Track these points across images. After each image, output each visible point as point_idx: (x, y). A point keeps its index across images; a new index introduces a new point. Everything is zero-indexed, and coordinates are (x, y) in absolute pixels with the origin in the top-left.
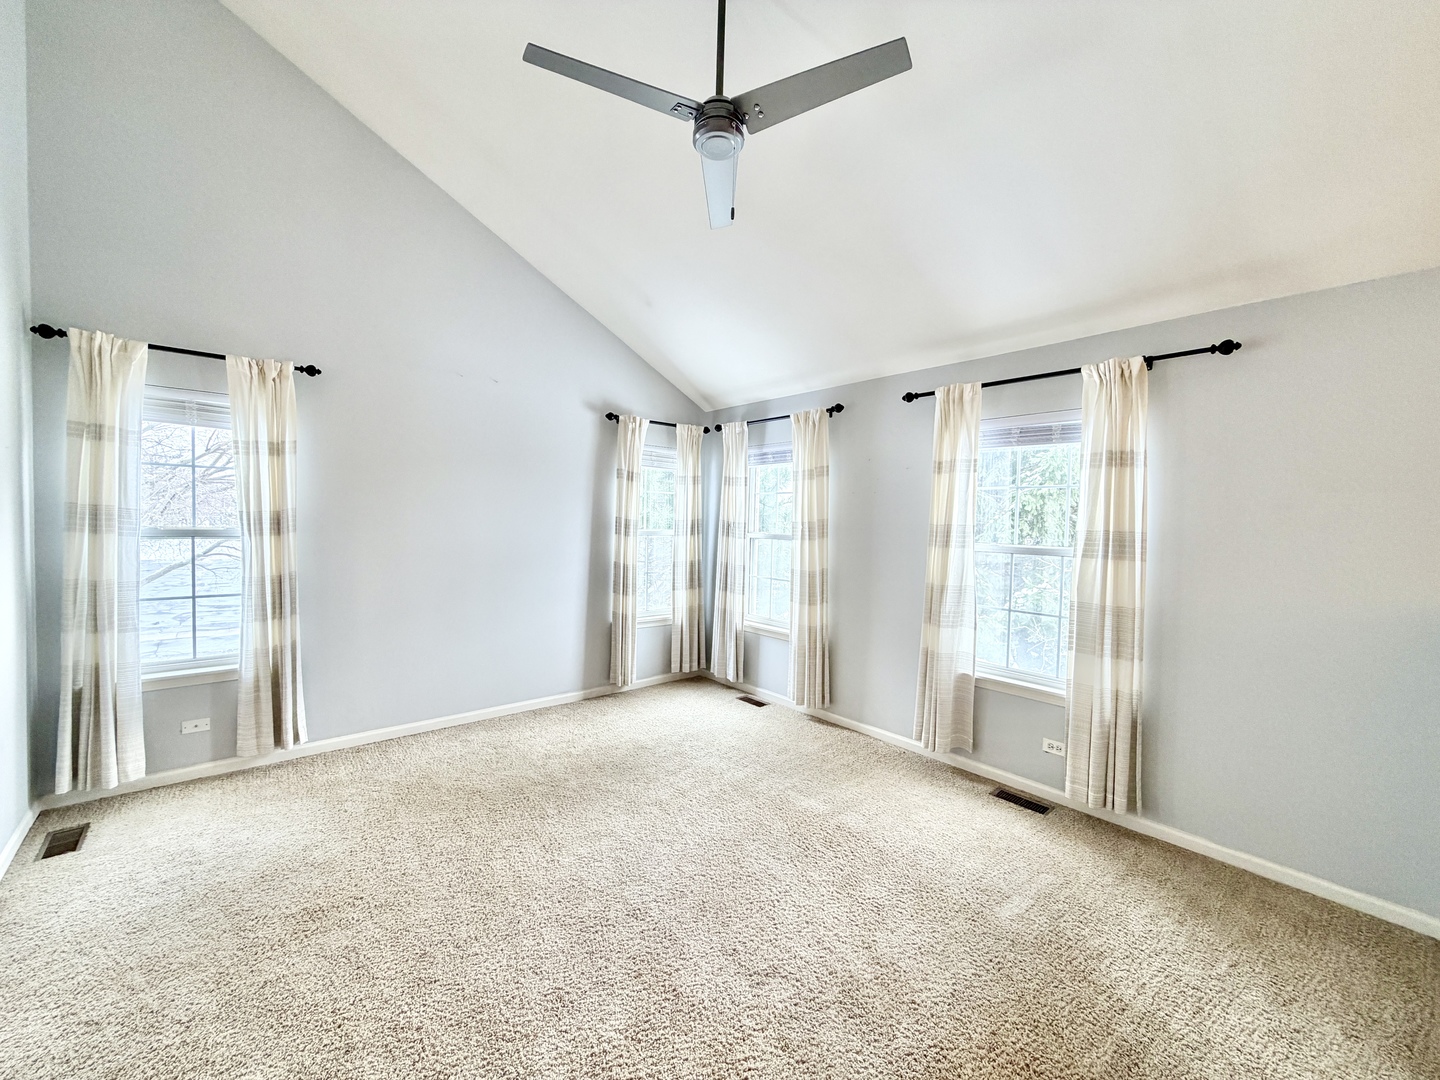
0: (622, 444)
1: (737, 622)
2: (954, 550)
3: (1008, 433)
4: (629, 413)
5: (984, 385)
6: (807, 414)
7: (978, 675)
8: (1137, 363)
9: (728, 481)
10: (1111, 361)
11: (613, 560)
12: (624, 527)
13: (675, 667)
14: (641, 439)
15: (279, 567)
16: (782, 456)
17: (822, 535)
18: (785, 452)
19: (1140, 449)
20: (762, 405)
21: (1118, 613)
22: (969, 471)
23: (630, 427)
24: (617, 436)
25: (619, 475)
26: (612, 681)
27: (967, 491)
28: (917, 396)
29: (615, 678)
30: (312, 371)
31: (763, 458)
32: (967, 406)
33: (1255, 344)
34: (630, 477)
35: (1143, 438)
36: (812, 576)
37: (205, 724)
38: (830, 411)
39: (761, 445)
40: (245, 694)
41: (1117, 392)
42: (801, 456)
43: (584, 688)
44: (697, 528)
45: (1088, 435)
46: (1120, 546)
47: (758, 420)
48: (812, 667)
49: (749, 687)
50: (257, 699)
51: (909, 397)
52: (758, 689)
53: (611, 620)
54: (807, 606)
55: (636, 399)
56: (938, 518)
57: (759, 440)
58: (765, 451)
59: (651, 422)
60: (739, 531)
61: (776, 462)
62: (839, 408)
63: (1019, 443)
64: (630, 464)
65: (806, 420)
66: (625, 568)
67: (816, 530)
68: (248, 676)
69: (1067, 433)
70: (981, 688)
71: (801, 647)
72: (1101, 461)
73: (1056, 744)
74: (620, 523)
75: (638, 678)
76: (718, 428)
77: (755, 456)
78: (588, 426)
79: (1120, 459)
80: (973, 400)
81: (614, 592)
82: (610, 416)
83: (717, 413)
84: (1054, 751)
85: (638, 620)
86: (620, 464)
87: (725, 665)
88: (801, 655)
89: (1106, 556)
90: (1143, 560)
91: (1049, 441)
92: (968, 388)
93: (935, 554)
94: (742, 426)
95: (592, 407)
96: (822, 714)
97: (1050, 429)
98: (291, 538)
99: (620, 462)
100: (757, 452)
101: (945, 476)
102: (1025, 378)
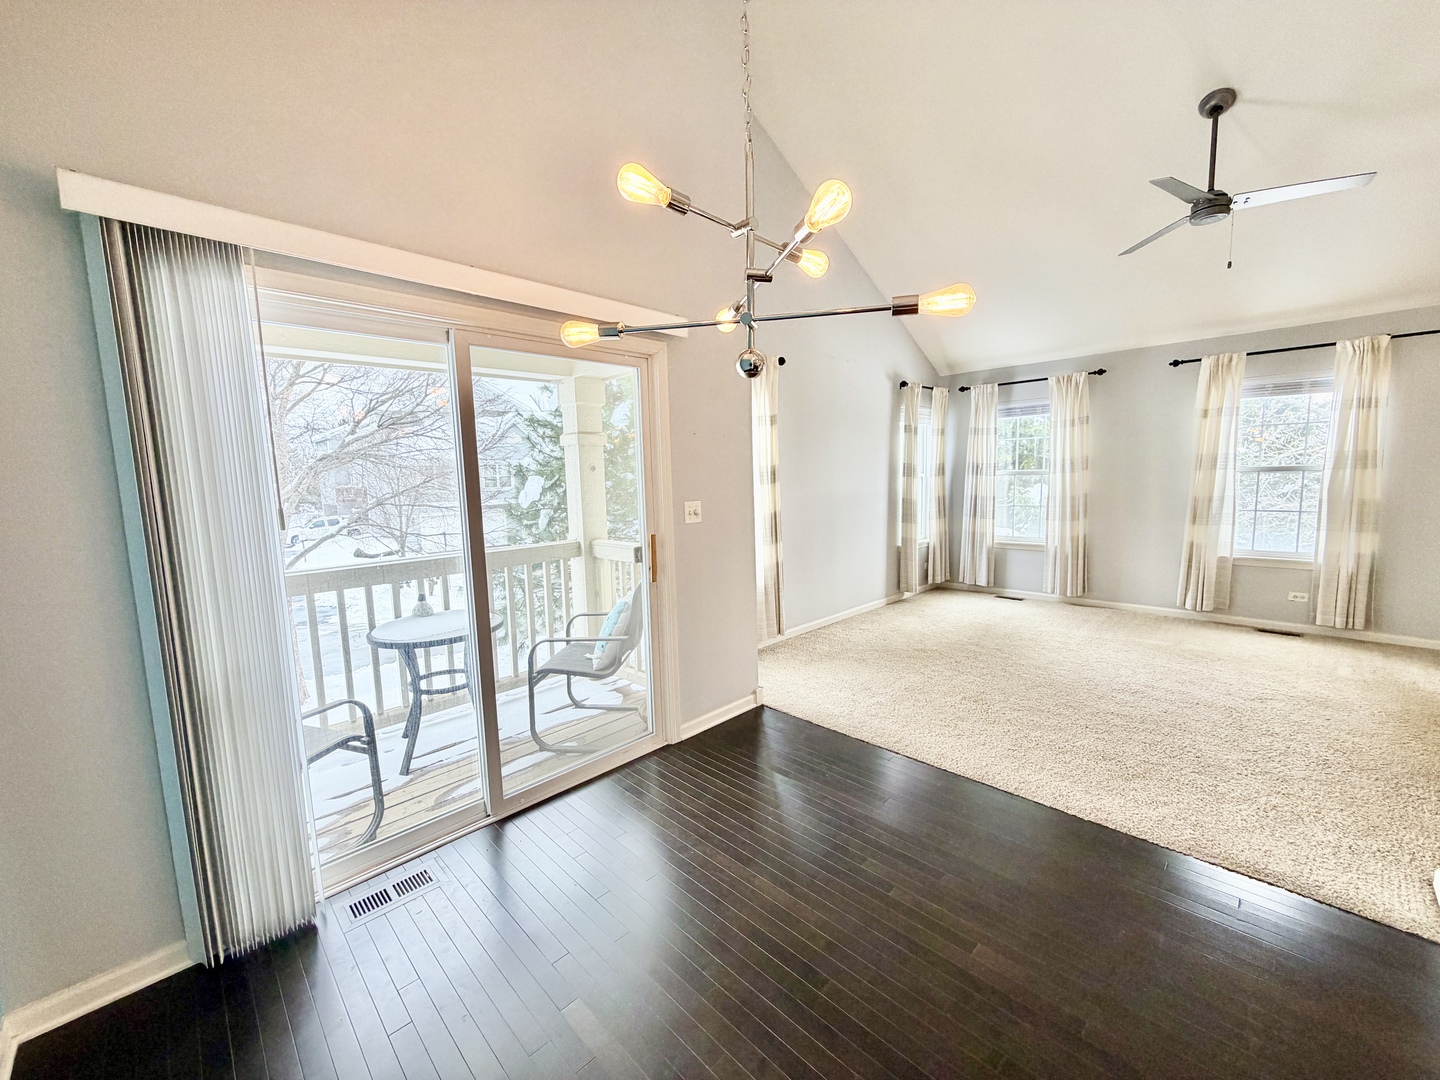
1: (988, 540)
2: (1219, 470)
5: (1248, 354)
6: (1069, 376)
7: (1235, 556)
9: (977, 431)
10: (1366, 339)
11: (901, 497)
13: (930, 579)
14: (918, 400)
15: (775, 506)
16: (1031, 410)
18: (1034, 407)
19: (1383, 396)
20: (1011, 370)
21: (1361, 503)
22: (1232, 416)
24: (903, 399)
25: (907, 430)
26: (901, 589)
27: (1230, 430)
28: (1183, 362)
31: (1009, 412)
35: (1384, 387)
36: (1073, 499)
39: (1008, 402)
41: (1368, 358)
42: (1061, 410)
43: (887, 596)
46: (1363, 460)
47: (1009, 382)
48: (1074, 566)
49: (997, 589)
51: (1176, 363)
52: (1007, 590)
58: (1013, 406)
59: (923, 387)
61: (1023, 414)
62: (1101, 372)
63: (1271, 394)
65: (1068, 381)
66: (911, 502)
70: (1237, 566)
72: (1352, 404)
73: (1299, 594)
77: (1001, 410)
79: (1367, 403)
80: (1237, 365)
81: (903, 522)
82: (902, 384)
84: (1298, 600)
86: (908, 421)
89: (1354, 466)
91: (1300, 392)
92: (1232, 356)
93: (1199, 474)
94: (993, 387)
97: (1302, 384)
100: (1003, 407)
101: (1211, 419)
102: (1285, 350)
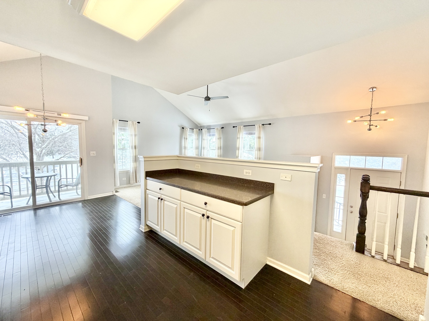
0: (185, 133)
2: (240, 151)
3: (247, 133)
4: (185, 127)
5: (244, 126)
6: (218, 128)
8: (261, 125)
9: (204, 139)
10: (258, 124)
12: (185, 148)
14: (188, 132)
15: (136, 154)
16: (213, 135)
17: (221, 149)
19: (261, 136)
20: (210, 126)
22: (242, 139)
23: (186, 130)
24: (184, 131)
25: (184, 138)
27: (241, 142)
28: (235, 127)
30: (139, 123)
31: (210, 135)
32: (241, 129)
33: (273, 124)
34: (186, 139)
35: (262, 135)
37: (125, 179)
38: (222, 128)
39: (210, 133)
40: (131, 174)
41: (259, 129)
42: (217, 135)
44: (197, 148)
45: (256, 134)
46: (259, 149)
47: (209, 128)
50: (133, 175)
51: (234, 127)
55: (186, 125)
56: (238, 146)
57: (209, 132)
59: (189, 129)
60: (206, 148)
62: (223, 128)
63: (249, 135)
64: (186, 136)
65: (218, 129)
67: (220, 148)
68: (131, 171)
69: (254, 134)
76: (202, 130)
78: (178, 130)
79: (259, 138)
80: (242, 128)
82: (183, 128)
83: (201, 127)
86: (184, 136)
89: (258, 151)
90: (262, 151)
91: (252, 135)
92: (241, 126)
93: (237, 151)
94: (206, 129)
95: (179, 126)
97: (252, 133)
98: (137, 149)
100: (209, 134)
101: (239, 139)
102: (249, 126)
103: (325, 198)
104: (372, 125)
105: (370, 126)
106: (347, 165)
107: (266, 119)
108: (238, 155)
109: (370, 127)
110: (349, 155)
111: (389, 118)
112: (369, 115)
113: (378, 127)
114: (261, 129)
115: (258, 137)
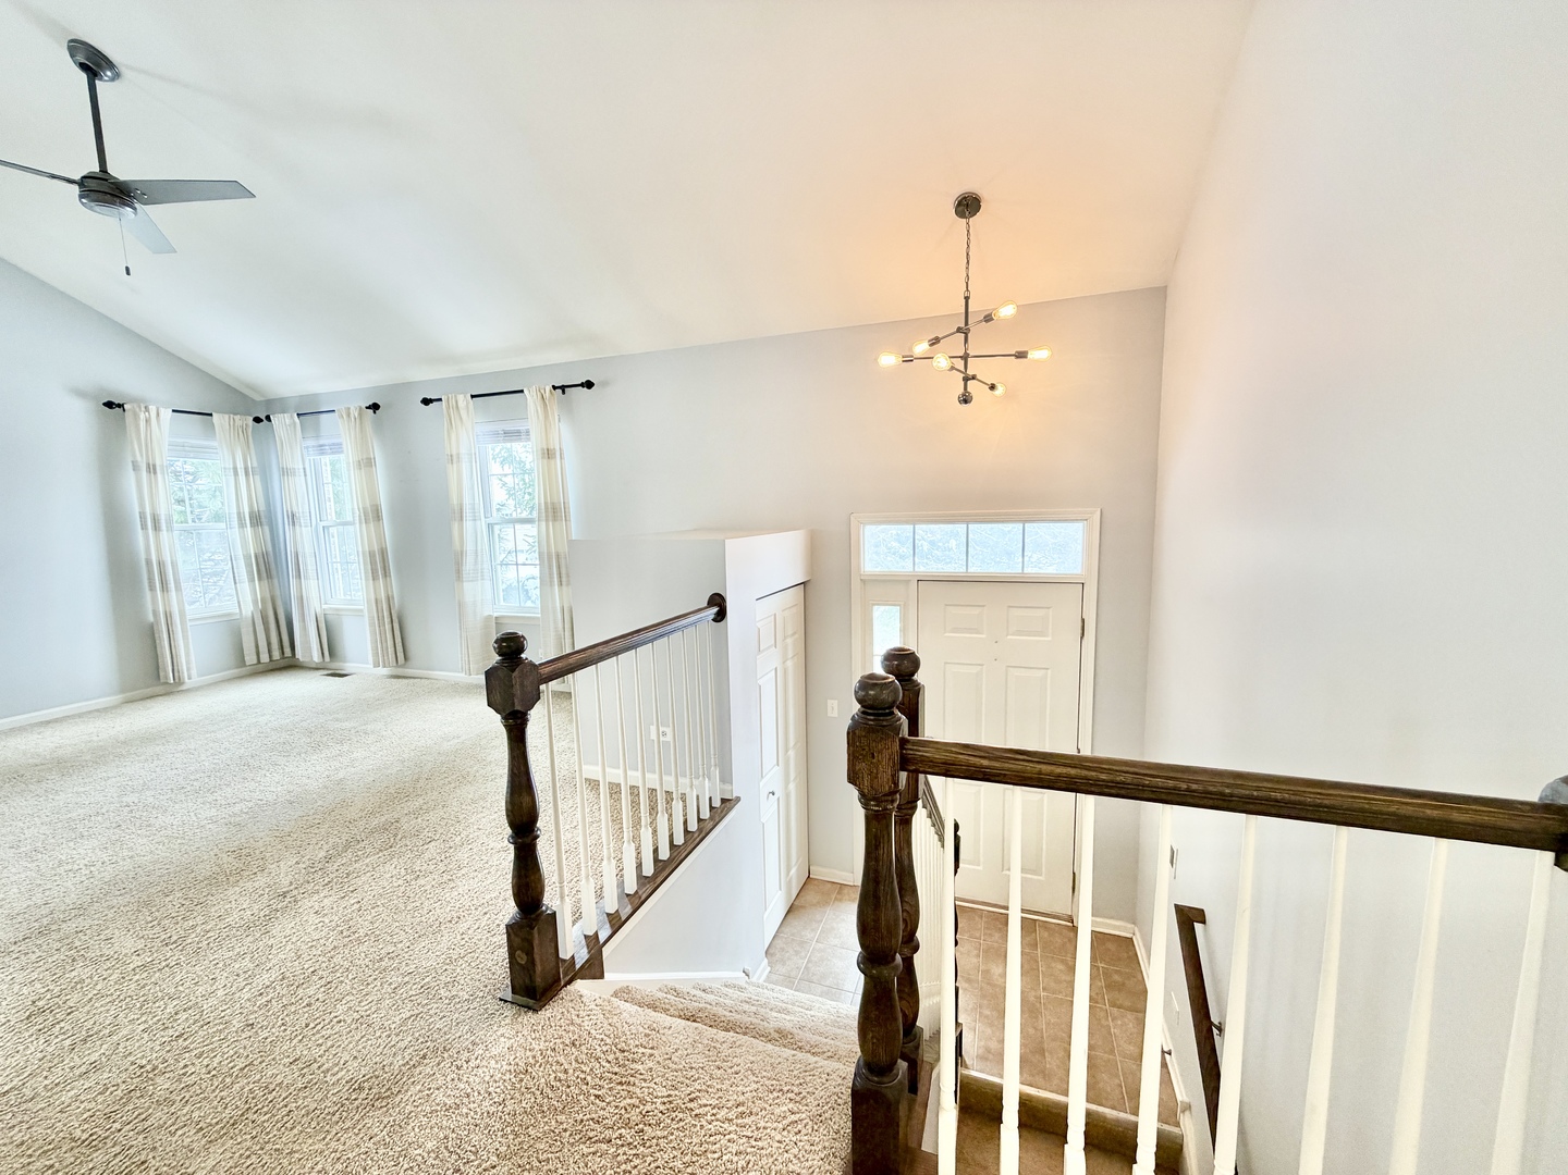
0: (134, 435)
1: (315, 605)
2: (466, 524)
4: (137, 401)
5: (472, 397)
7: (496, 615)
8: (548, 388)
9: (285, 471)
10: (536, 387)
11: (143, 556)
12: (151, 523)
13: (250, 659)
16: (337, 448)
17: (378, 519)
18: (337, 444)
21: (558, 556)
22: (471, 462)
23: (142, 416)
24: (125, 428)
25: (136, 467)
26: (162, 680)
27: (472, 477)
29: (166, 677)
34: (151, 470)
36: (372, 555)
38: (370, 408)
39: (318, 437)
41: (542, 407)
43: (122, 691)
44: (256, 519)
47: (309, 413)
48: (382, 633)
49: (335, 665)
52: (347, 664)
53: (151, 619)
54: (371, 582)
58: (321, 442)
59: (174, 411)
60: (305, 520)
62: (376, 406)
63: (504, 441)
64: (149, 456)
66: (161, 564)
67: (373, 515)
69: (525, 434)
71: (371, 618)
72: (540, 455)
74: (145, 518)
75: (200, 675)
76: (268, 418)
77: (313, 447)
79: (547, 454)
81: (151, 590)
82: (109, 405)
85: (188, 617)
86: (134, 455)
87: (308, 649)
88: (372, 624)
89: (548, 520)
93: (456, 526)
94: (292, 417)
95: (81, 395)
96: (400, 671)
99: (135, 451)
100: (311, 443)
101: (455, 465)
102: (496, 394)
103: (835, 714)
104: (974, 378)
105: (966, 379)
106: (905, 567)
107: (567, 359)
108: (462, 546)
109: (965, 388)
110: (907, 522)
111: (1032, 349)
112: (959, 330)
113: (1000, 390)
114: (554, 410)
115: (543, 449)
